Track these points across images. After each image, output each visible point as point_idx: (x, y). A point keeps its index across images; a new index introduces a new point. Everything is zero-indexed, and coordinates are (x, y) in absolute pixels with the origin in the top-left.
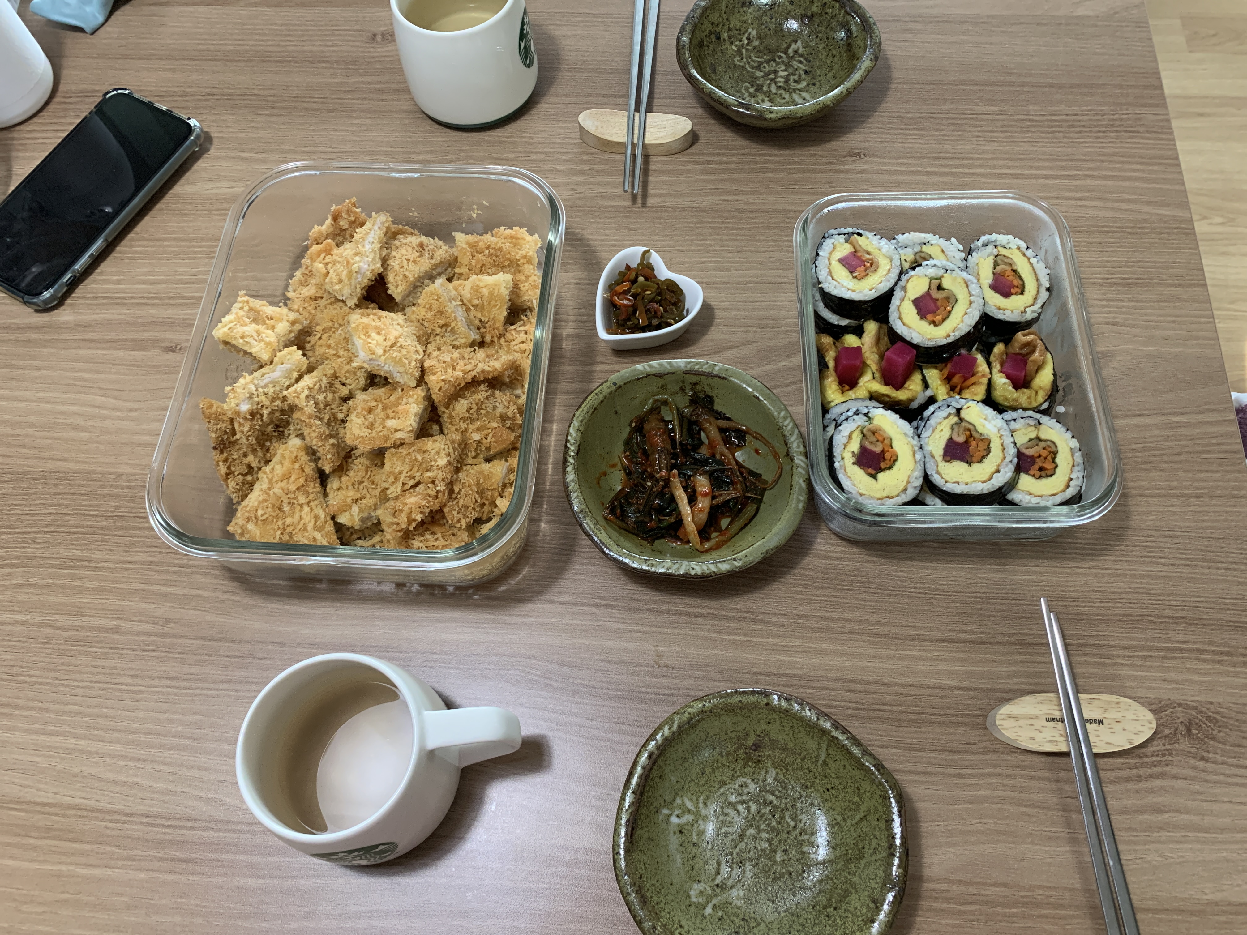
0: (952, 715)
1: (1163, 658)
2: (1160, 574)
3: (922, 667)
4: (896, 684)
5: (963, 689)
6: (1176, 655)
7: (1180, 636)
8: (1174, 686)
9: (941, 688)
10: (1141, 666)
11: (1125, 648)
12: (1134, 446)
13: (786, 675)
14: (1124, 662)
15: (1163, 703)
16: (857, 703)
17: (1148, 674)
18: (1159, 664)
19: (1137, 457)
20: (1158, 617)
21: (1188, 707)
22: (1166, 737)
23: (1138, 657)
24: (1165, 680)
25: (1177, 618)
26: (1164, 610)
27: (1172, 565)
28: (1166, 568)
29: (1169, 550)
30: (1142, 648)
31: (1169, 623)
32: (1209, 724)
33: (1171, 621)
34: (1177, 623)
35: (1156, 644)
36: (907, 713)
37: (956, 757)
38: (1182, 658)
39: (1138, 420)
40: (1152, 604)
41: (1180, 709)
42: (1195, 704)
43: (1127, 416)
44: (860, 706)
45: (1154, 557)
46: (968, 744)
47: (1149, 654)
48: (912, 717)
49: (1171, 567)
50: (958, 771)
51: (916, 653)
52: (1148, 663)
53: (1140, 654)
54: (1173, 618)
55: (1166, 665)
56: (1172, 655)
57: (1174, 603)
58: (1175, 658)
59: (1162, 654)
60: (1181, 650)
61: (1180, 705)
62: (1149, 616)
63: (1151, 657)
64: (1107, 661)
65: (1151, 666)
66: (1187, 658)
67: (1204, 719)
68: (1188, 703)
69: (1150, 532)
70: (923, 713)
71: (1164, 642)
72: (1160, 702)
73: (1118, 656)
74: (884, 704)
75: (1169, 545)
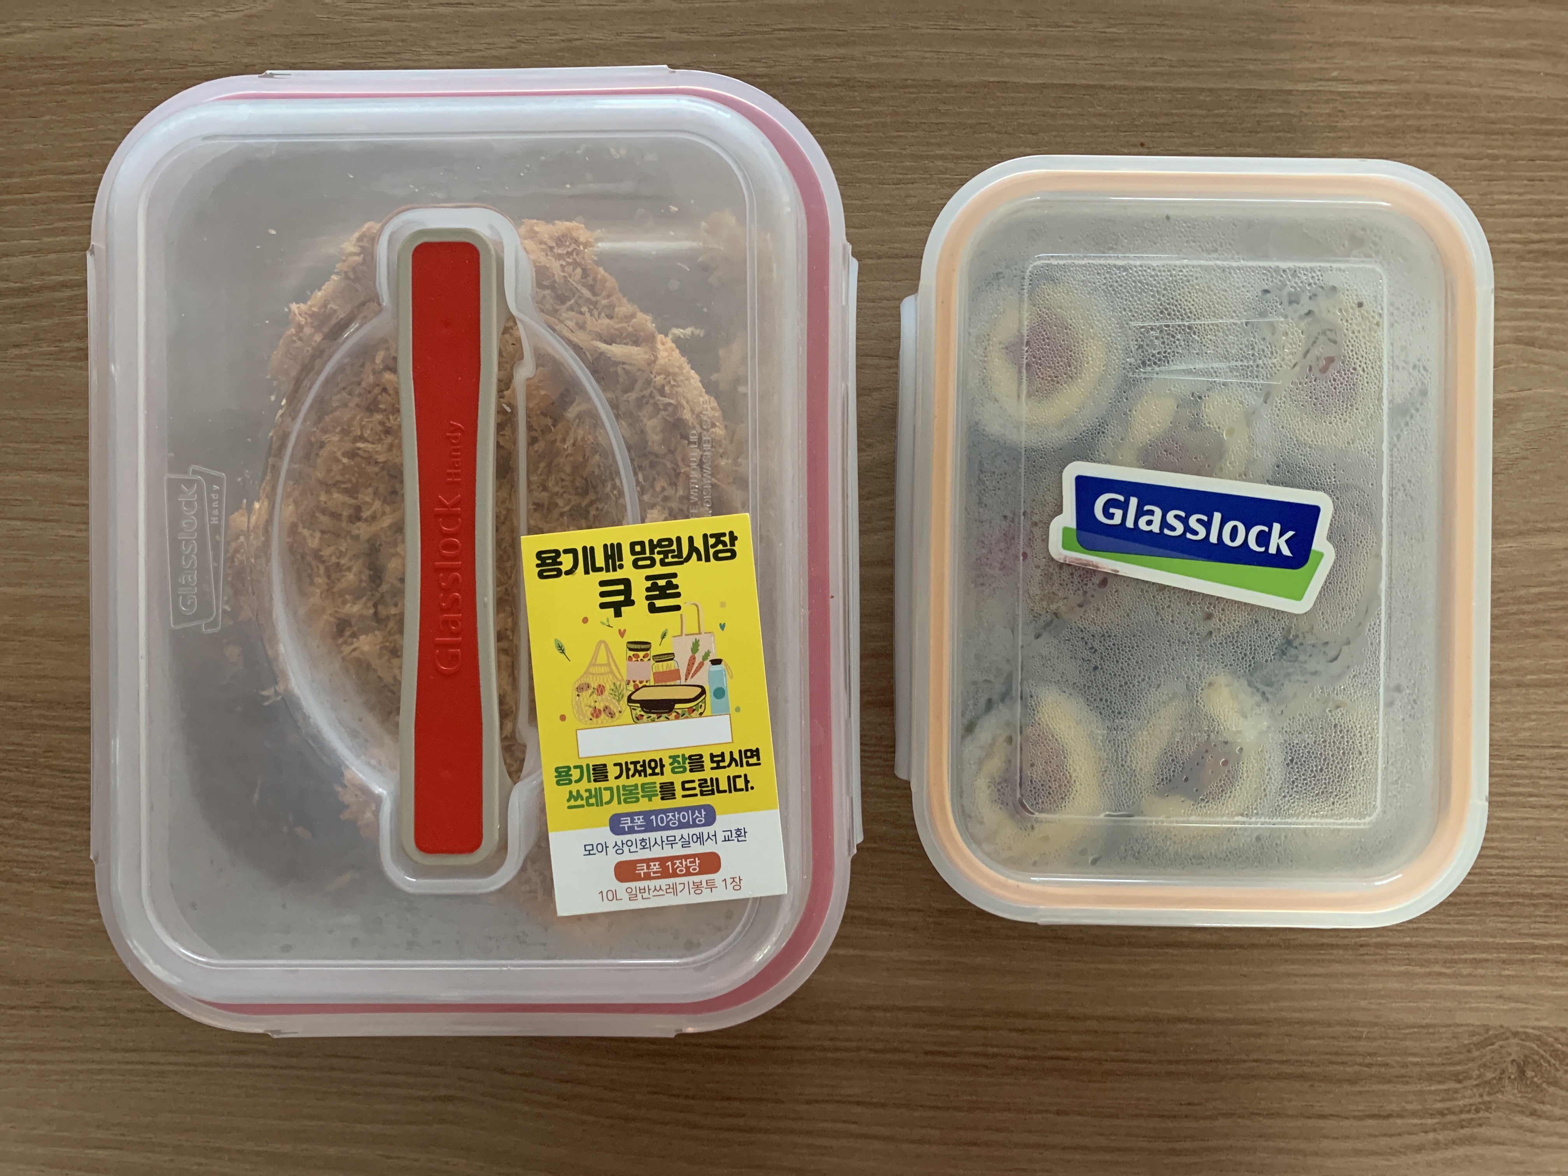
0: (1171, 1062)
1: (1504, 962)
2: (1526, 823)
3: (1131, 989)
4: (1087, 1018)
5: (1190, 1021)
6: (1523, 956)
7: (1537, 926)
8: (1513, 1005)
9: (1157, 1020)
10: (1470, 975)
11: (1449, 947)
12: (1522, 592)
13: (917, 1009)
14: (1443, 970)
15: (1491, 1033)
16: (1025, 1048)
17: (1476, 988)
18: (1496, 972)
19: (1524, 613)
20: (1508, 895)
21: (1528, 1037)
22: (1488, 1083)
23: (1465, 961)
24: (1501, 997)
25: (1538, 896)
26: (1519, 883)
27: (1547, 807)
28: (1535, 813)
29: (1546, 782)
30: (1473, 947)
31: (1523, 905)
32: (1553, 1061)
33: (1527, 902)
34: (1534, 905)
35: (1498, 940)
36: (1100, 1061)
37: (1170, 1124)
38: (1533, 960)
39: (1538, 541)
40: (1502, 875)
41: (1514, 1041)
42: (1537, 1032)
43: (1521, 533)
44: (1030, 1053)
45: (1521, 794)
46: (1189, 1104)
47: (1484, 956)
48: (1107, 1066)
49: (1544, 811)
50: (1170, 1145)
51: (1124, 967)
52: (1481, 971)
53: (1471, 956)
54: (1530, 896)
55: (1507, 972)
56: (1518, 957)
57: (1538, 872)
58: (1522, 962)
59: (1503, 956)
60: (1534, 949)
61: (1516, 1034)
62: (1495, 894)
63: (1487, 960)
64: (1418, 969)
65: (1483, 977)
66: (1541, 960)
67: (1547, 1056)
68: (1530, 1031)
69: (1521, 751)
70: (1125, 1061)
71: (1510, 937)
72: (1487, 1031)
73: (1436, 962)
74: (1068, 1049)
75: (1548, 773)
